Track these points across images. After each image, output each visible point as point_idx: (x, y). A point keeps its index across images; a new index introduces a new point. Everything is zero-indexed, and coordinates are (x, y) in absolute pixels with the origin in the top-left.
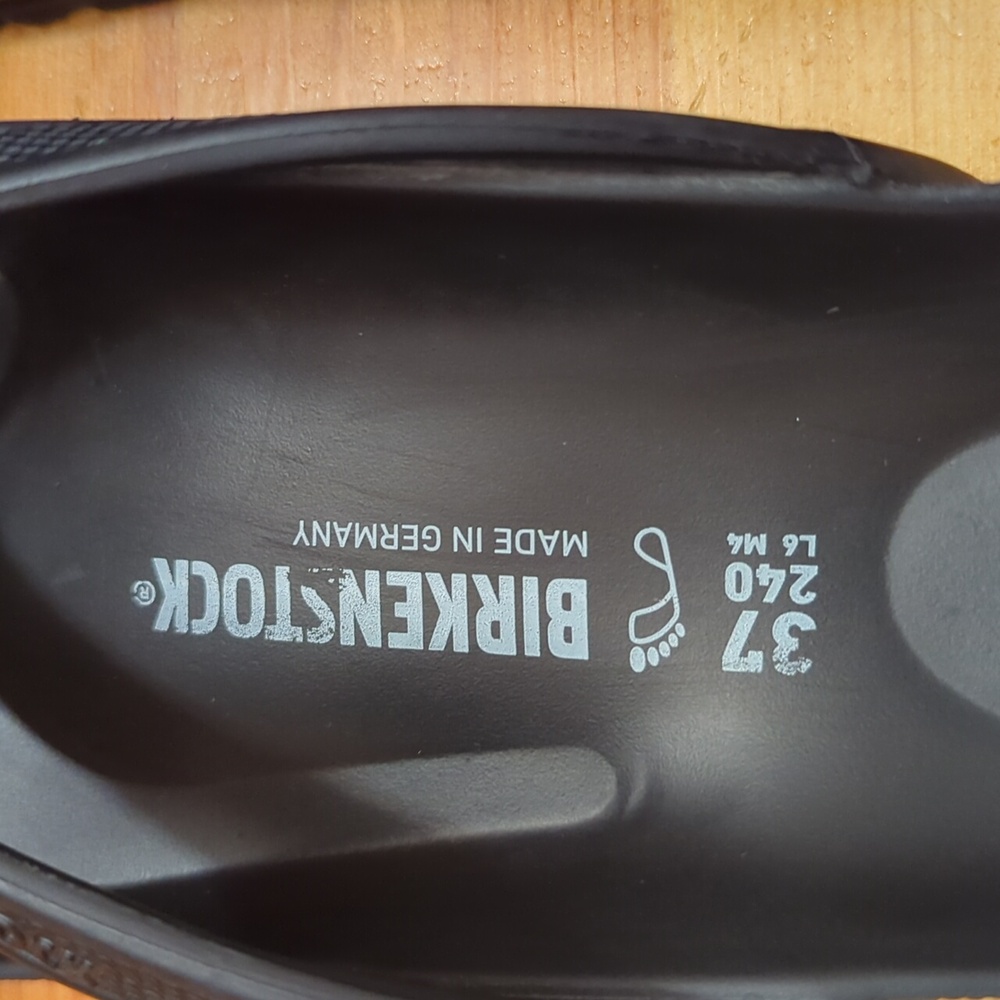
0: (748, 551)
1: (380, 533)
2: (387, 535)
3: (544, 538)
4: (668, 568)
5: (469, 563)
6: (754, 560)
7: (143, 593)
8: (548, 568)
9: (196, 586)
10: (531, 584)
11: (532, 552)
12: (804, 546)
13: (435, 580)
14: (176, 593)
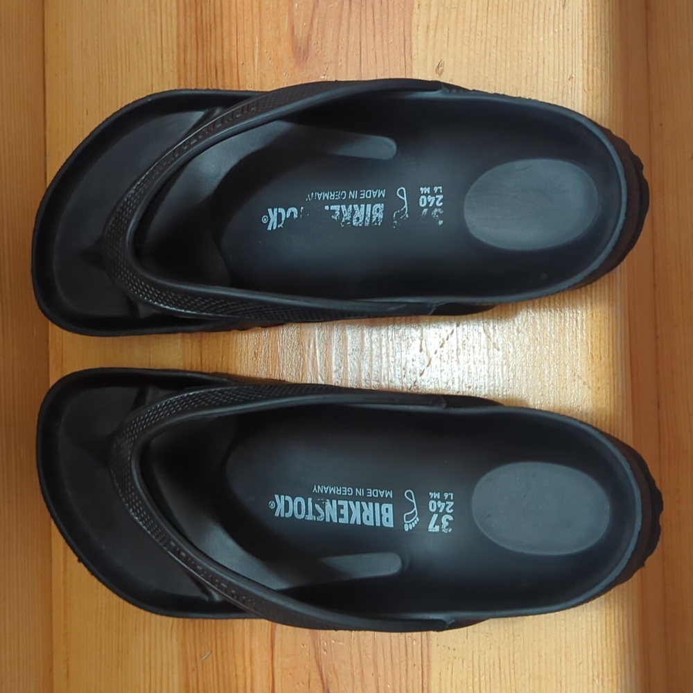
0: (435, 497)
1: (336, 490)
2: (338, 490)
3: (380, 492)
4: (414, 501)
5: (361, 499)
6: (437, 500)
7: (272, 505)
8: (382, 501)
9: (287, 503)
10: (377, 505)
11: (377, 496)
12: (450, 496)
13: (351, 503)
14: (281, 505)
